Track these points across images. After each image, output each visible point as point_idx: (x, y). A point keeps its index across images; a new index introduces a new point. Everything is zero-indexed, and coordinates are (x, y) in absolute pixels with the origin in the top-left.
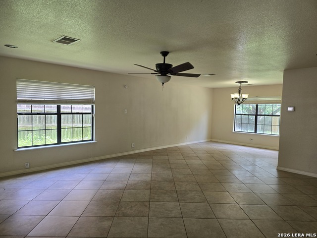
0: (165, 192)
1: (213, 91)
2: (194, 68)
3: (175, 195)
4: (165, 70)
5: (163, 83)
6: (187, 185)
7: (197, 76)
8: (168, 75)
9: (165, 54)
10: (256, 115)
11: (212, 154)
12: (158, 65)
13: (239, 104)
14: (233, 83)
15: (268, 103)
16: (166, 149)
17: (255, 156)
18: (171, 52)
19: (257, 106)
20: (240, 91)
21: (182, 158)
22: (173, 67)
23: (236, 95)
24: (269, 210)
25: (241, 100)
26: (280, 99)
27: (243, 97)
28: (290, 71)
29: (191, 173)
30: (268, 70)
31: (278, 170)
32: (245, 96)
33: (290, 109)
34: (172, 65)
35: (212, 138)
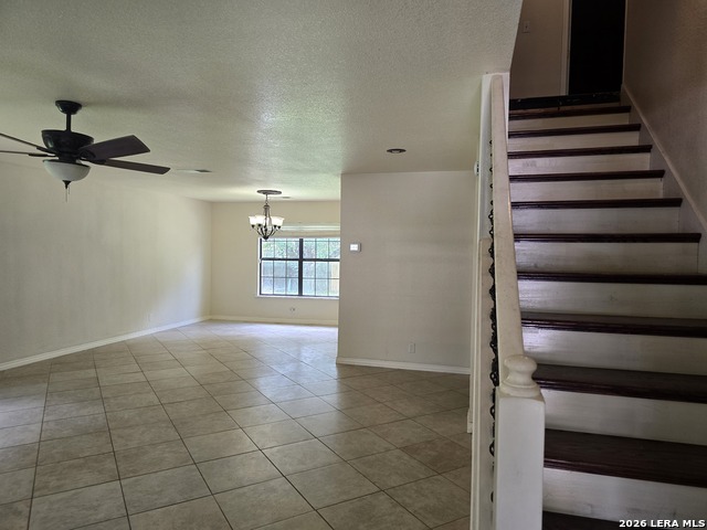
0: (82, 461)
1: (213, 207)
2: (148, 151)
3: (110, 464)
4: (69, 149)
5: (67, 183)
6: (143, 433)
7: (162, 170)
8: (83, 162)
9: (70, 108)
10: (301, 260)
11: (210, 350)
12: (49, 135)
13: (266, 238)
14: (251, 192)
15: (320, 237)
16: (92, 351)
17: (299, 343)
18: (89, 104)
19: (301, 242)
20: (267, 209)
21: (135, 367)
22: (95, 142)
23: (259, 219)
24: (320, 446)
25: (269, 229)
26: (337, 228)
27: (274, 223)
28: (350, 176)
29: (156, 401)
30: (315, 171)
31: (339, 365)
32: (277, 221)
33: (354, 247)
34: (90, 139)
35: (213, 313)
